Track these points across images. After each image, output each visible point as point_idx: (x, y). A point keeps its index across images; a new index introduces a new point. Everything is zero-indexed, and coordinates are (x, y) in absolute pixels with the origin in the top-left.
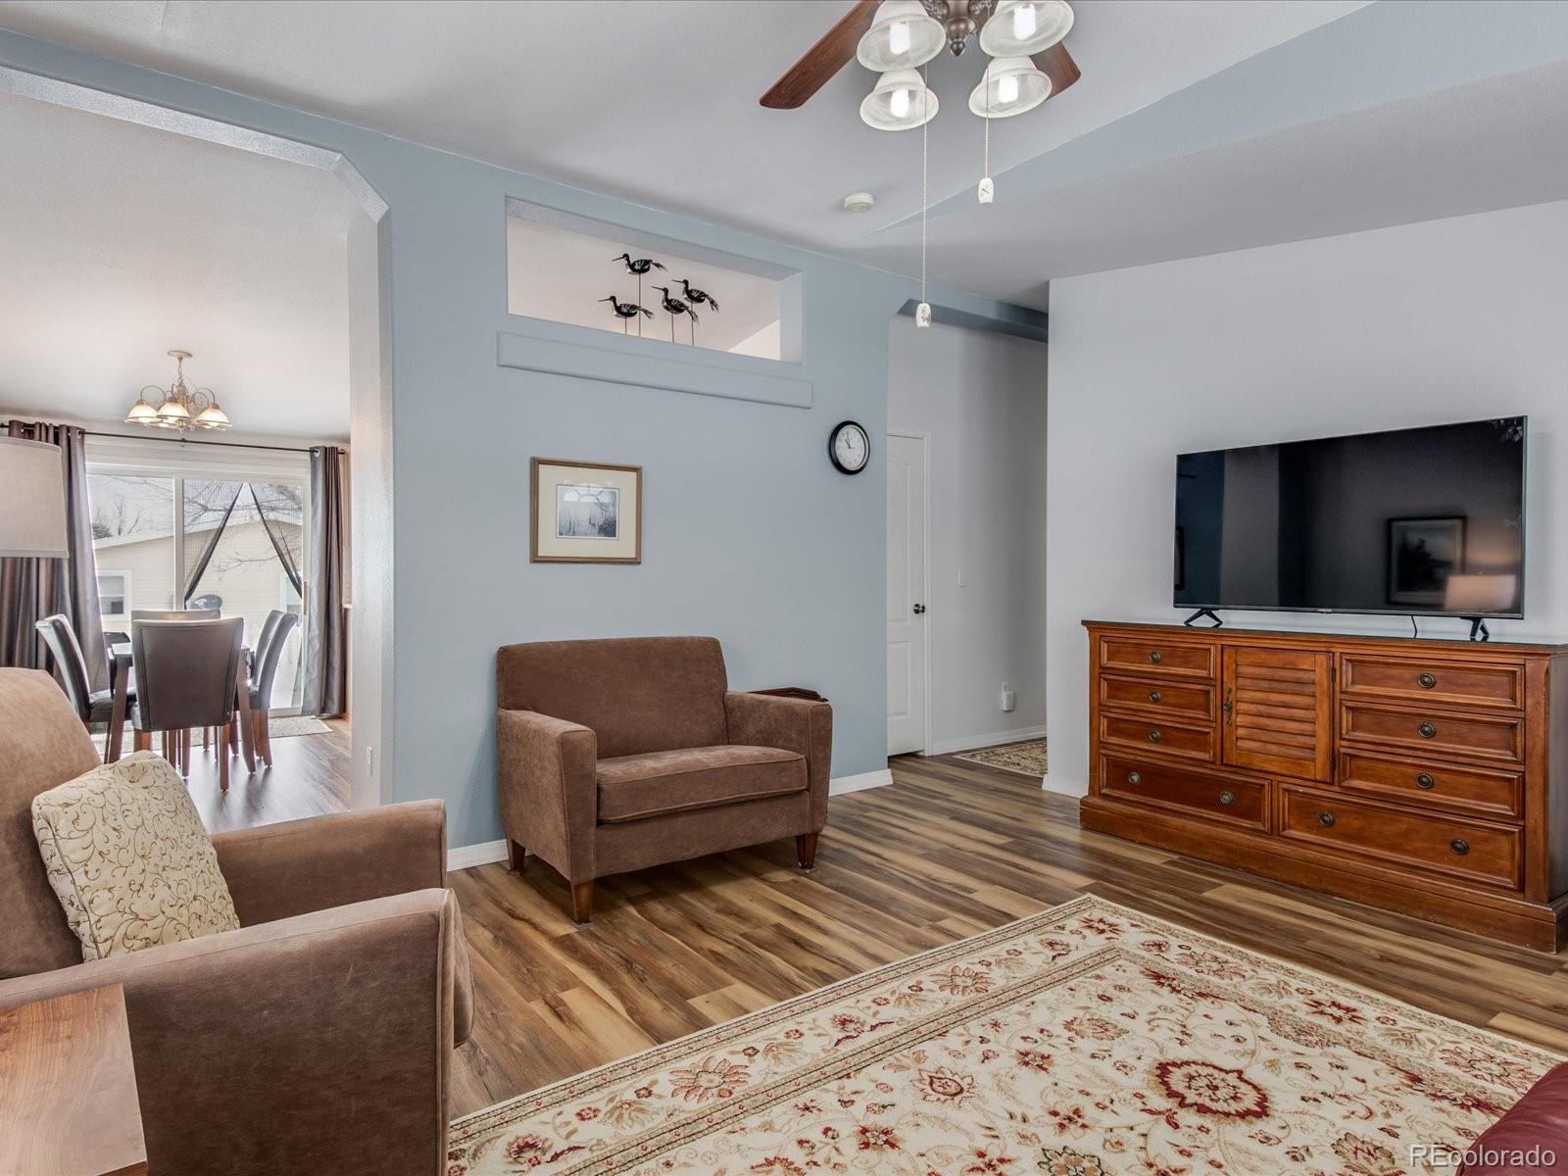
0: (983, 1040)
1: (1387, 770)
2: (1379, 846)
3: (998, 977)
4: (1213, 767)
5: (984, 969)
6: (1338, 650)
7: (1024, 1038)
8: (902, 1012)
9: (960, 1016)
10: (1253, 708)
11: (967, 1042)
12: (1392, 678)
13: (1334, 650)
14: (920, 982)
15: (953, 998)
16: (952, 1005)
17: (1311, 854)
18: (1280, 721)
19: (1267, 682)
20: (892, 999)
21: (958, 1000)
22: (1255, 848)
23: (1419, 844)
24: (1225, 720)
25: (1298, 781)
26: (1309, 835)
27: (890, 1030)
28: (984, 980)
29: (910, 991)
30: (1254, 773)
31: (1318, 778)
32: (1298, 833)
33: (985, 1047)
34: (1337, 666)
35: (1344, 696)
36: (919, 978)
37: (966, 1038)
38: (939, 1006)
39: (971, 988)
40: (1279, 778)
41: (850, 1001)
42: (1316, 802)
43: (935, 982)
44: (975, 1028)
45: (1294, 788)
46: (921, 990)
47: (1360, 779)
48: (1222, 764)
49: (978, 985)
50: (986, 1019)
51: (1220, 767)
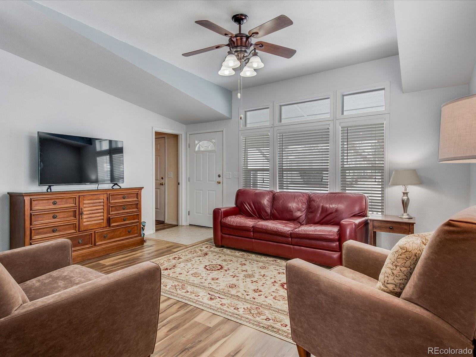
1: (118, 219)
2: (116, 238)
4: (76, 233)
6: (108, 193)
10: (88, 212)
12: (118, 198)
13: (107, 193)
17: (104, 246)
18: (95, 214)
19: (92, 204)
22: (90, 252)
23: (123, 234)
24: (80, 218)
25: (99, 229)
26: (102, 242)
30: (88, 231)
31: (104, 226)
32: (99, 243)
34: (108, 197)
35: (110, 204)
40: (95, 230)
42: (103, 233)
45: (99, 231)
47: (113, 223)
48: (79, 232)
51: (79, 233)
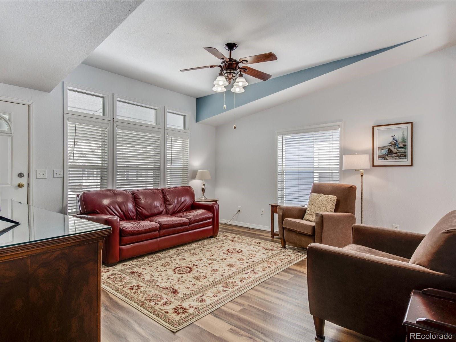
0: (225, 273)
3: (220, 287)
5: (225, 289)
7: (216, 274)
8: (244, 276)
9: (230, 276)
11: (228, 272)
14: (241, 283)
15: (232, 280)
16: (232, 278)
20: (247, 278)
21: (231, 280)
27: (244, 273)
28: (225, 286)
29: (243, 281)
33: (225, 271)
36: (242, 284)
37: (228, 273)
38: (235, 278)
39: (228, 283)
41: (256, 277)
43: (238, 284)
44: (227, 274)
46: (240, 281)
49: (226, 284)
50: (224, 276)
